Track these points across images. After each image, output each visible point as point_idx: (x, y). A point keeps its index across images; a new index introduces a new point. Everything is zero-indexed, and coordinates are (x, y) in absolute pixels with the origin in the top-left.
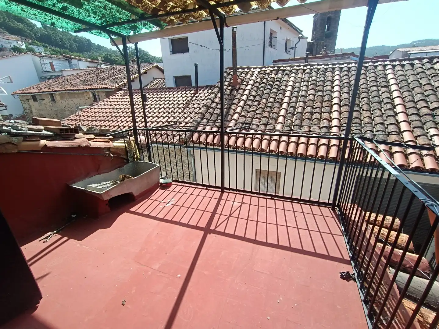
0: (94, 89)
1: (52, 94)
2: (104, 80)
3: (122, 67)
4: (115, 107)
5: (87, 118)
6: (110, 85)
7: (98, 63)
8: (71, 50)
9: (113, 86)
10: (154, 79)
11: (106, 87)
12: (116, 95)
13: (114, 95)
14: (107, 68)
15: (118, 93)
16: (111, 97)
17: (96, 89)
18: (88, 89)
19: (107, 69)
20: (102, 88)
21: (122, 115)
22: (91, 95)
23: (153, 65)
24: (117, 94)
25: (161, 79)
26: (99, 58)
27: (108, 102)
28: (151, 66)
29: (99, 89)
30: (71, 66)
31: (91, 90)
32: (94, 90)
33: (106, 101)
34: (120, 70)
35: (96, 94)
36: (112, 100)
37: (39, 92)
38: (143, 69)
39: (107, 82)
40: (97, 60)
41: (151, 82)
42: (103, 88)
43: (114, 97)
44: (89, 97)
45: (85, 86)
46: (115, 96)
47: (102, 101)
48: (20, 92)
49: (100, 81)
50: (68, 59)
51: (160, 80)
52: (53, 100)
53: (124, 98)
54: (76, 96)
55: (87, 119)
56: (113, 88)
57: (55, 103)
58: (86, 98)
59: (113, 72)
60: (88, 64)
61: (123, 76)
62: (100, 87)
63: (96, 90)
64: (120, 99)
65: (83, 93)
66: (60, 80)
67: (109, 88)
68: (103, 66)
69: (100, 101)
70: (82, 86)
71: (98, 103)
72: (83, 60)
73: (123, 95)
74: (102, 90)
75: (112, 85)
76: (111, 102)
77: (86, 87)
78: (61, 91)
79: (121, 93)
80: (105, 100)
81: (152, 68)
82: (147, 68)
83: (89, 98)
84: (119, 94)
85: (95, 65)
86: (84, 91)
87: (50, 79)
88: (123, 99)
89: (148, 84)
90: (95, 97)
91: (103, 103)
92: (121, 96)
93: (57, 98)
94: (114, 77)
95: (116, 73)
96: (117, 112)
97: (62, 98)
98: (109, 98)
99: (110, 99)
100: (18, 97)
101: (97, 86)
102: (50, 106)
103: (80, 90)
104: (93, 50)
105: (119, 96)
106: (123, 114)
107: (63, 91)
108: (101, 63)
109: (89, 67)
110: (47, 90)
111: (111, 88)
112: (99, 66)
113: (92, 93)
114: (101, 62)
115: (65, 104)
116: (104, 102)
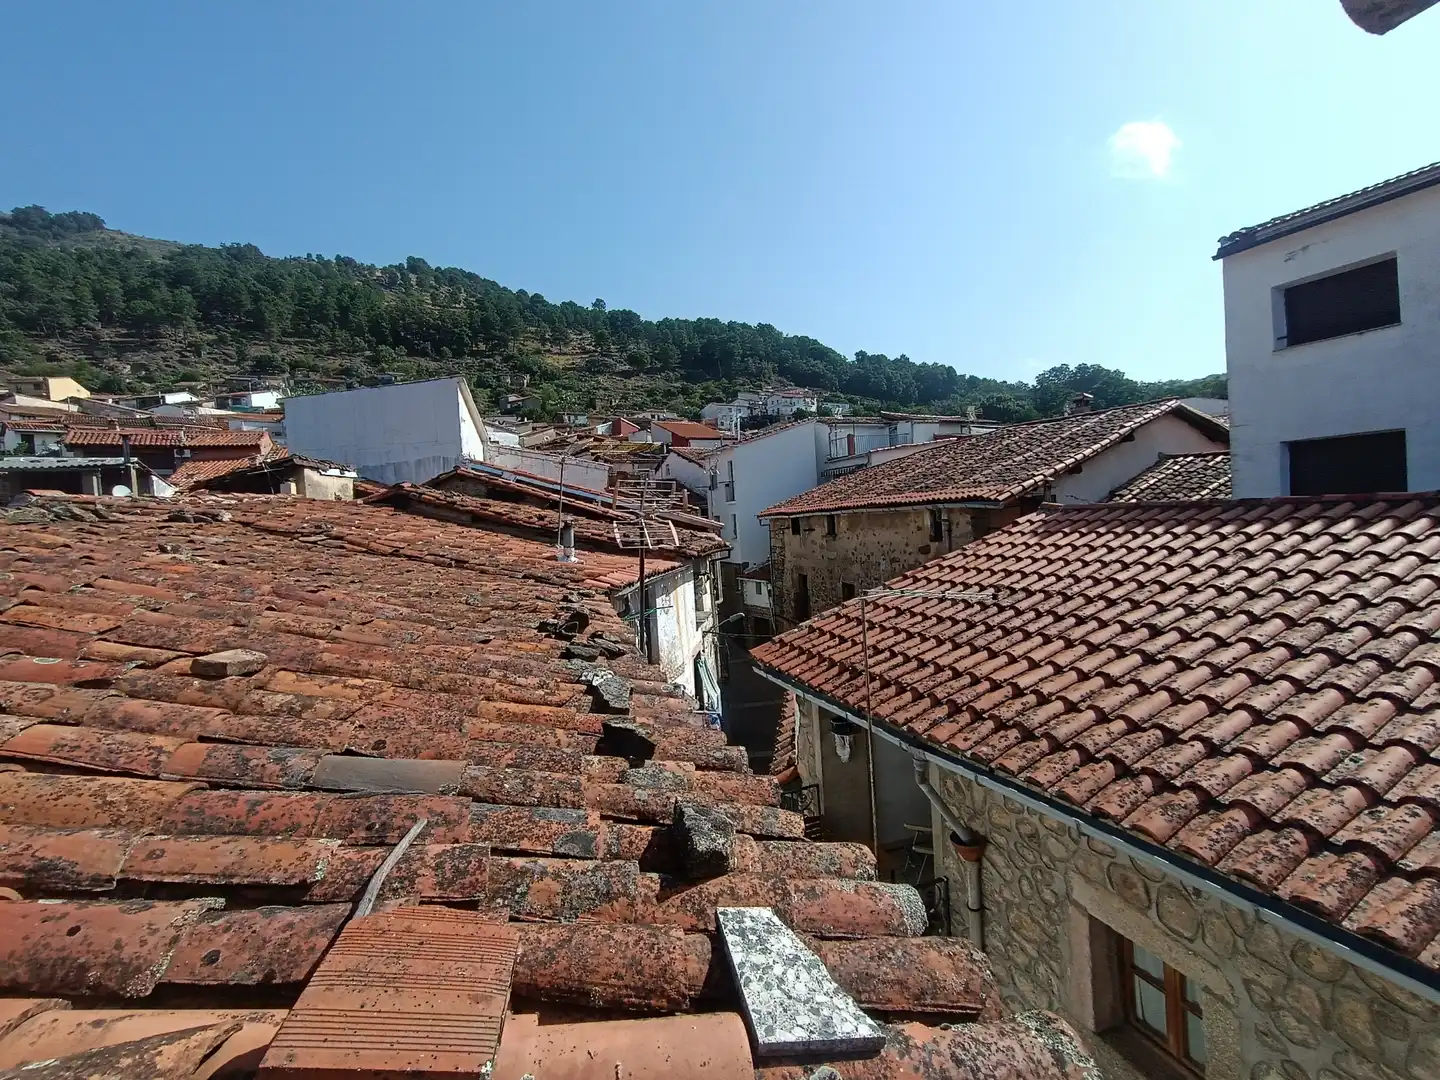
0: (939, 501)
1: (832, 516)
2: (973, 472)
3: (1040, 426)
4: (1006, 582)
5: (896, 616)
6: (992, 488)
7: (962, 424)
8: (905, 401)
9: (1001, 493)
10: (1163, 458)
11: (978, 494)
12: (1014, 530)
13: (1005, 529)
14: (990, 433)
15: (1020, 520)
16: (992, 539)
17: (945, 501)
18: (924, 503)
19: (989, 438)
20: (963, 500)
21: (1032, 628)
22: (928, 521)
23: (1163, 408)
24: (1018, 524)
25: (1196, 456)
26: (971, 409)
27: (978, 557)
28: (1156, 412)
29: (957, 501)
30: (893, 440)
31: (930, 507)
32: (940, 506)
33: (974, 554)
34: (1030, 436)
35: (944, 517)
36: (994, 551)
37: (808, 512)
38: (1122, 427)
39: (983, 479)
40: (964, 415)
41: (1150, 469)
42: (969, 499)
43: (1004, 539)
44: (920, 524)
45: (916, 494)
46: (1011, 534)
47: (959, 551)
48: (775, 511)
49: (961, 477)
50: (890, 422)
51: (1189, 459)
52: (832, 532)
53: (1045, 542)
54: (887, 521)
55: (894, 621)
56: (1001, 498)
57: (834, 539)
58: (913, 527)
59: (1007, 445)
60: (936, 429)
61: (1042, 455)
62: (960, 496)
63: (946, 505)
64: (1028, 546)
65: (907, 514)
66: (861, 475)
67: (989, 499)
68: (975, 431)
69: (950, 551)
70: (907, 494)
71: (944, 559)
72: (926, 419)
73: (1040, 531)
74: (962, 505)
75: (1000, 487)
76: (990, 557)
77: (917, 497)
78: (854, 507)
79: (1032, 523)
80: (970, 548)
81: (1157, 418)
82: (1137, 420)
83: (919, 529)
84: (1027, 528)
85: (956, 430)
86: (910, 508)
87: (838, 476)
88: (1043, 547)
89: (1135, 479)
90: (936, 525)
91: (959, 562)
92: (1035, 533)
93: (842, 525)
94: (1010, 462)
95: (1017, 449)
96: (1012, 607)
97: (851, 527)
98: (984, 541)
99: (989, 545)
100: (768, 522)
101: (950, 493)
102: (822, 547)
103: (900, 504)
104: (956, 393)
105: (1023, 534)
106: (1040, 623)
107: (858, 507)
108: (973, 422)
109: (936, 437)
110: (825, 506)
111: (992, 498)
112: (965, 430)
113: (932, 512)
114: (972, 418)
115: (854, 543)
116: (966, 556)
